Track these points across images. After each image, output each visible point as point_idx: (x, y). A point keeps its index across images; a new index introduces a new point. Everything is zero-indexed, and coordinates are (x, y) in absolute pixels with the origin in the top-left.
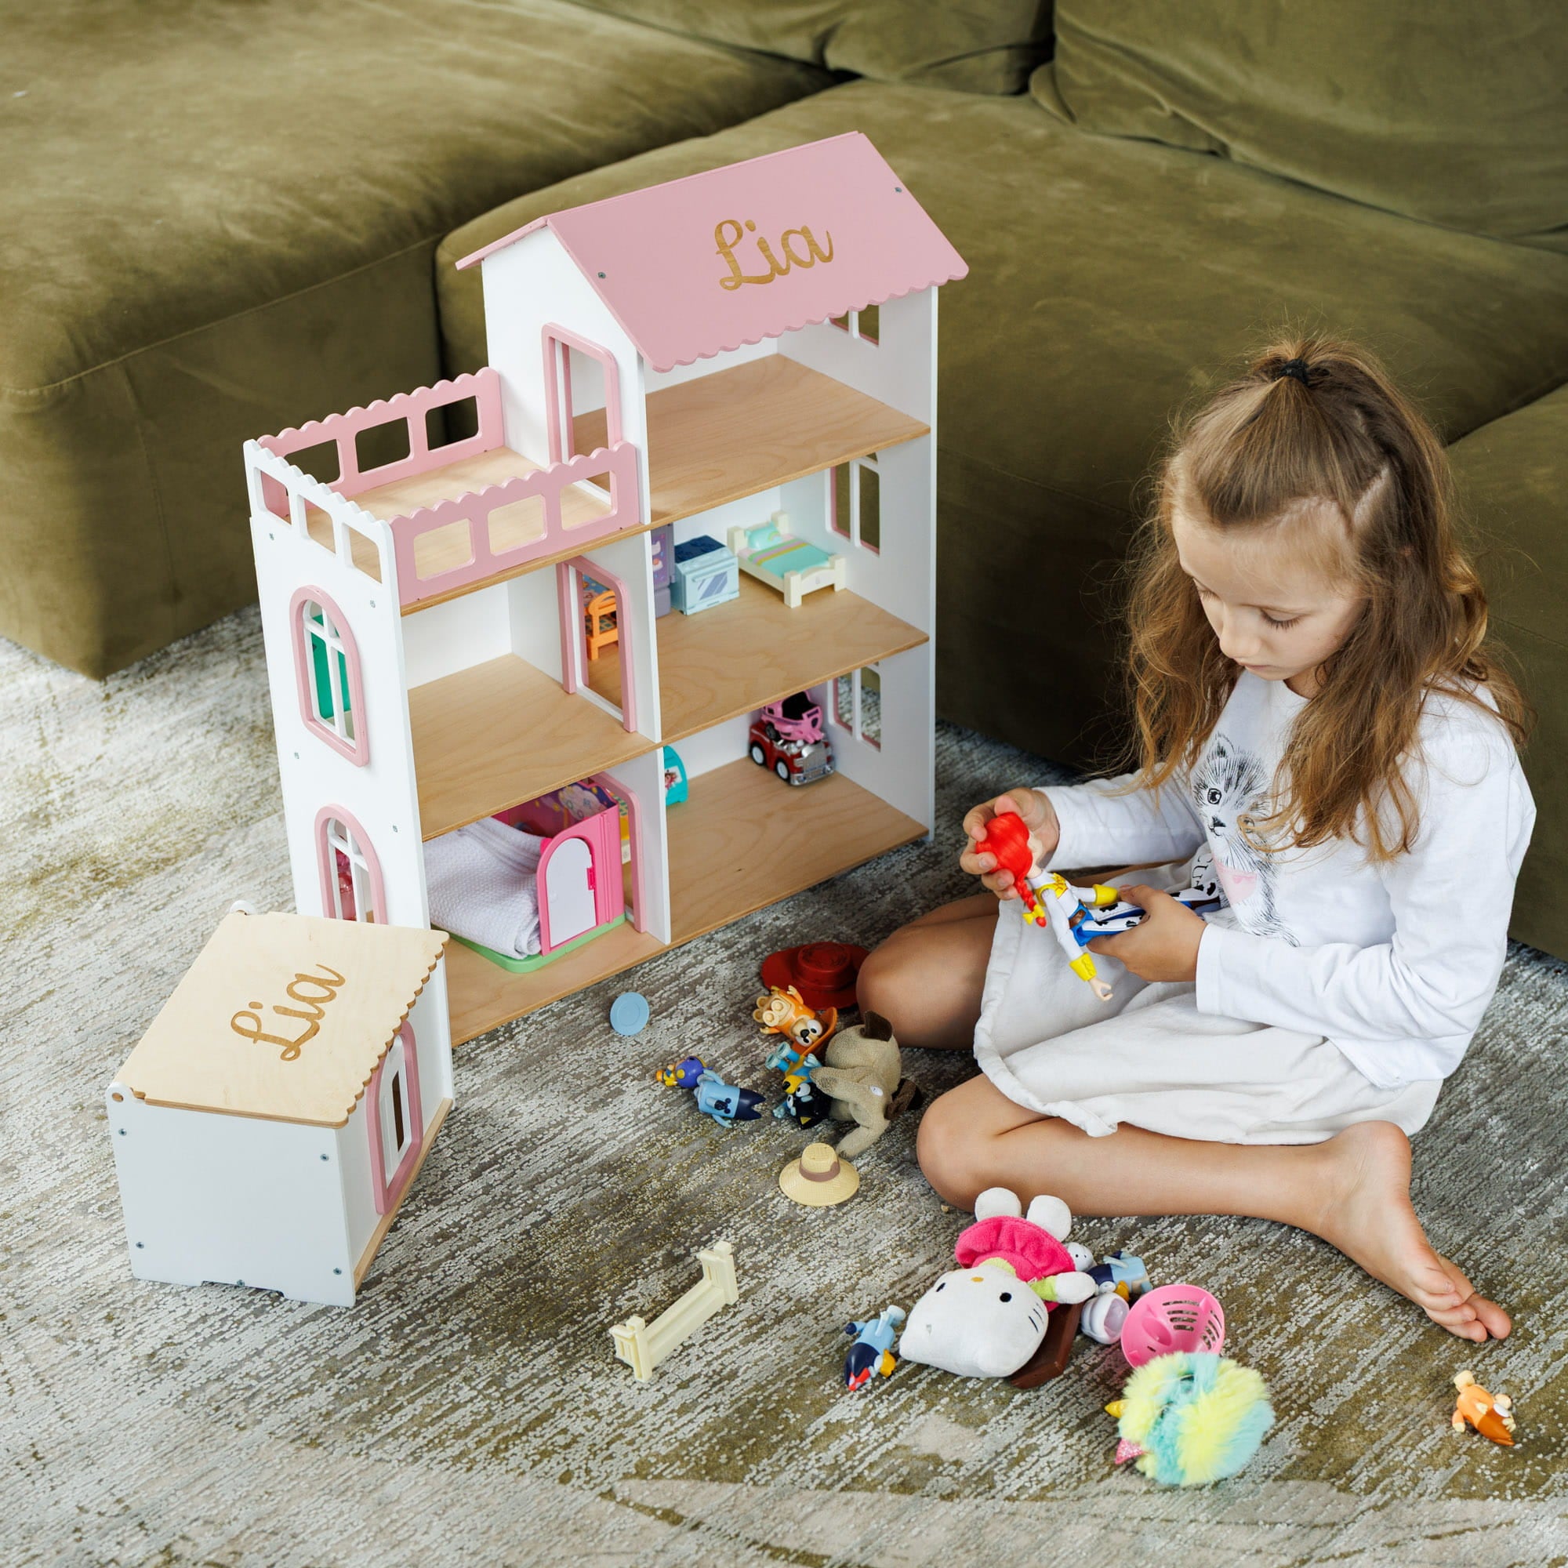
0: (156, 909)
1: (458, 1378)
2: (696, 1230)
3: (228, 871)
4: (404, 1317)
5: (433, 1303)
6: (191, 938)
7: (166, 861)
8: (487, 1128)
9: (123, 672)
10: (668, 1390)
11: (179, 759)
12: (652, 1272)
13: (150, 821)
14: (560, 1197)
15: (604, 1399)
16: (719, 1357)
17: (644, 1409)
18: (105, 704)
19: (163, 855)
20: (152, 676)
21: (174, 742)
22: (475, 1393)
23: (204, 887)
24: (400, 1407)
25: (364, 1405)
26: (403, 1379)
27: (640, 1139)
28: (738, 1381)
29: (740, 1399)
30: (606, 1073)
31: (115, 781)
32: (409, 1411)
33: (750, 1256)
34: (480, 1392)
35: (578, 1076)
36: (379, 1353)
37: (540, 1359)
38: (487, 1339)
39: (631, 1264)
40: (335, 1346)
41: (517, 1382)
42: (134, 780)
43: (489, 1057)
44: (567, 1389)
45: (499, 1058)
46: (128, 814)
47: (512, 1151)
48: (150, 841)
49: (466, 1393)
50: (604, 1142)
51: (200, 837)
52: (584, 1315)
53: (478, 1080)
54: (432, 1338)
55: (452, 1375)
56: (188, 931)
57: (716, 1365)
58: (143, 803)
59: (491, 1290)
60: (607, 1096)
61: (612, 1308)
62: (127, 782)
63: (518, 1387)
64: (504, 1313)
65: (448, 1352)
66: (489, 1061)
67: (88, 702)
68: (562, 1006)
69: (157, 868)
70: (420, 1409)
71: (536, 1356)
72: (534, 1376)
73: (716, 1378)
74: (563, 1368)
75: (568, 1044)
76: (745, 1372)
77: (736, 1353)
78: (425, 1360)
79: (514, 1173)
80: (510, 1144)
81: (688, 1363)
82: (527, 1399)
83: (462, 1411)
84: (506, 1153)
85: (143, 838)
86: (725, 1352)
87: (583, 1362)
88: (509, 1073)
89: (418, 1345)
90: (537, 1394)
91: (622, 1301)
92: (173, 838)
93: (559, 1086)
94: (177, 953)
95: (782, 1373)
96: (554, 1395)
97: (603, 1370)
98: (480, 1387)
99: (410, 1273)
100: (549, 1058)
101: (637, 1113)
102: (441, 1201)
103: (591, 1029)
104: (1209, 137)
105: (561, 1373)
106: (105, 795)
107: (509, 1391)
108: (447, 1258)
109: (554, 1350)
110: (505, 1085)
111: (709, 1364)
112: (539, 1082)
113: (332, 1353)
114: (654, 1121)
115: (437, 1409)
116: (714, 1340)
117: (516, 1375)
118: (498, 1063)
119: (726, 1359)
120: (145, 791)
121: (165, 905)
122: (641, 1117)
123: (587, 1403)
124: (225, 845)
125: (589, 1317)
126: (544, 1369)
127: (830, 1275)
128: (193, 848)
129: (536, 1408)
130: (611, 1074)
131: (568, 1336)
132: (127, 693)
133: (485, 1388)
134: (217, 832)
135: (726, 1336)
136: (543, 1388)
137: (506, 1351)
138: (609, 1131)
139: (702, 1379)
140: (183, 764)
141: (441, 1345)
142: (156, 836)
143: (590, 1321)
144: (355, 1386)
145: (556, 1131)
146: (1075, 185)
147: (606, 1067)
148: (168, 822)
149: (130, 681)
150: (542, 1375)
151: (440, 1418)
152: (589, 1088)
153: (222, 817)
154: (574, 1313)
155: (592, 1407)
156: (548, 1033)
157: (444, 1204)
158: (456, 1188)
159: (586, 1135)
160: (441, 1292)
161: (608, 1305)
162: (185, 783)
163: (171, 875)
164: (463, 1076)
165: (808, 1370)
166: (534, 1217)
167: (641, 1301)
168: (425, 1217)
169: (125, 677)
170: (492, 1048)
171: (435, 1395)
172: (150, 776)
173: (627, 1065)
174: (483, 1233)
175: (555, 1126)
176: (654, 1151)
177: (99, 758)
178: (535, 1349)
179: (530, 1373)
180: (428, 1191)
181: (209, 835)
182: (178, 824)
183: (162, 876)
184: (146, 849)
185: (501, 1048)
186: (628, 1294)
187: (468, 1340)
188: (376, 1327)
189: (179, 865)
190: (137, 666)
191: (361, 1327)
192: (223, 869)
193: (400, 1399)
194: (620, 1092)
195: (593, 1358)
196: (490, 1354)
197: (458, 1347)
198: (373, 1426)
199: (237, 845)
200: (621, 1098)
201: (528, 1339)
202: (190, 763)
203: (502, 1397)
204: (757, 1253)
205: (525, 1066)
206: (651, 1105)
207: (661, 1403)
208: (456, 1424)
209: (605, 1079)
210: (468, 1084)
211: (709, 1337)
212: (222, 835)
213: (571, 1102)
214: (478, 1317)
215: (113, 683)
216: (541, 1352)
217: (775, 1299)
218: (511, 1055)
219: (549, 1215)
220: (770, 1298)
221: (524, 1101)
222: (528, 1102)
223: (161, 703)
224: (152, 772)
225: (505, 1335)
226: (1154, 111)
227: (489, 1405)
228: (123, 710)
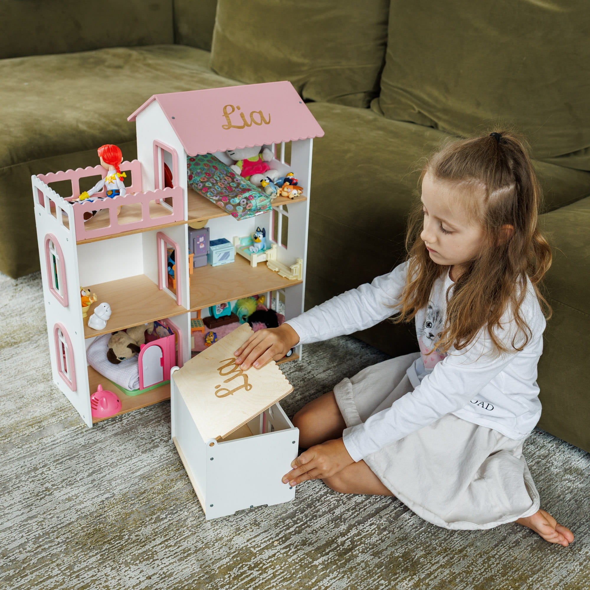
0: (5, 360)
1: (55, 564)
2: (172, 508)
3: (36, 349)
4: (41, 534)
5: (55, 529)
6: (14, 371)
7: (15, 343)
8: (100, 456)
9: (24, 277)
10: (141, 579)
11: (34, 308)
12: (149, 524)
13: (15, 328)
14: (120, 487)
15: (113, 581)
16: (167, 566)
17: (129, 587)
18: (15, 287)
19: (15, 341)
20: (35, 279)
21: (35, 302)
22: (60, 572)
23: (25, 354)
24: (26, 575)
25: (11, 573)
26: (32, 562)
27: (159, 467)
28: (172, 578)
29: (171, 587)
30: (154, 438)
31: (8, 313)
32: (29, 577)
33: (191, 521)
34: (62, 572)
35: (142, 439)
36: (26, 549)
37: (91, 559)
38: (72, 548)
39: (141, 520)
40: (9, 544)
41: (79, 568)
42: (15, 314)
43: (110, 428)
44: (99, 574)
45: (114, 428)
46: (8, 325)
47: (107, 466)
48: (12, 335)
49: (56, 571)
50: (145, 466)
51: (31, 335)
52: (115, 541)
53: (103, 436)
54: (50, 545)
55: (53, 562)
56: (14, 369)
57: (165, 570)
58: (15, 322)
59: (81, 525)
60: (152, 448)
61: (129, 539)
62: (13, 314)
63: (78, 571)
64: (83, 536)
65: (54, 552)
66: (110, 429)
67: (9, 286)
68: (144, 410)
69: (11, 345)
70: (34, 577)
71: (90, 557)
72: (87, 566)
73: (163, 576)
74: (100, 564)
75: (142, 425)
76: (176, 574)
77: (175, 564)
78: (44, 554)
79: (105, 476)
80: (107, 463)
81: (153, 568)
82: (81, 577)
83: (52, 580)
84: (105, 467)
85: (11, 334)
86: (170, 564)
87: (109, 562)
88: (116, 435)
89: (43, 547)
90: (85, 575)
91: (133, 537)
92: (21, 335)
93: (134, 442)
94: (7, 376)
95: (192, 575)
96: (93, 576)
97: (116, 567)
98: (63, 569)
99: (50, 514)
100: (133, 430)
101: (161, 456)
102: (73, 484)
103: (152, 420)
104: (431, 120)
105: (98, 566)
106: (3, 318)
107: (74, 572)
108: (67, 509)
109: (99, 555)
110: (113, 439)
111: (162, 569)
112: (127, 439)
113: (6, 547)
114: (167, 460)
115: (42, 578)
116: (167, 558)
117: (79, 565)
118: (113, 430)
119: (170, 567)
120: (18, 318)
121: (9, 359)
122: (162, 457)
123: (105, 582)
124: (39, 339)
125: (118, 542)
126: (92, 564)
127: (222, 534)
128: (27, 339)
129: (83, 582)
130: (156, 439)
131: (106, 549)
132: (24, 285)
133: (64, 570)
134: (38, 335)
135: (173, 557)
136: (88, 573)
137: (78, 553)
138: (148, 462)
139: (158, 575)
140: (34, 310)
141: (53, 548)
142: (15, 334)
143: (117, 544)
144: (11, 563)
145: (128, 460)
146: (381, 132)
147: (154, 436)
148: (21, 329)
149: (26, 281)
150: (90, 567)
151: (41, 582)
152: (146, 444)
153: (41, 329)
154: (112, 539)
155: (107, 584)
156: (136, 420)
157: (73, 486)
158: (80, 480)
159: (139, 462)
160: (60, 524)
161: (127, 537)
162: (33, 316)
163: (16, 348)
164: (98, 434)
165: (203, 576)
166: (107, 495)
167: (142, 537)
168: (64, 491)
169: (24, 279)
170: (112, 424)
171: (43, 571)
172: (21, 313)
173: (162, 436)
174: (85, 500)
175: (127, 458)
176: (163, 472)
177: (5, 305)
178: (91, 554)
179: (86, 565)
180: (69, 479)
181: (34, 335)
182: (25, 330)
183: (12, 347)
184: (10, 338)
185: (116, 424)
186: (137, 533)
187: (64, 547)
188: (29, 537)
189: (20, 345)
190: (30, 275)
191: (22, 537)
192: (35, 348)
193: (28, 571)
194: (157, 446)
195: (114, 561)
196: (71, 555)
197: (59, 549)
198: (12, 583)
199: (43, 340)
200: (157, 449)
201: (89, 549)
202: (37, 310)
203: (70, 575)
204: (194, 520)
205: (123, 432)
206: (168, 453)
207: (137, 585)
208: (47, 586)
209: (153, 440)
210: (98, 437)
211: (165, 556)
212: (39, 336)
213: (137, 448)
214: (71, 538)
215: (20, 280)
216: (93, 556)
217: (197, 542)
218: (119, 427)
219: (114, 495)
220: (195, 541)
221: (118, 446)
222: (120, 447)
223: (34, 289)
224: (23, 311)
225: (80, 546)
226: (412, 111)
227: (64, 578)
228: (20, 290)
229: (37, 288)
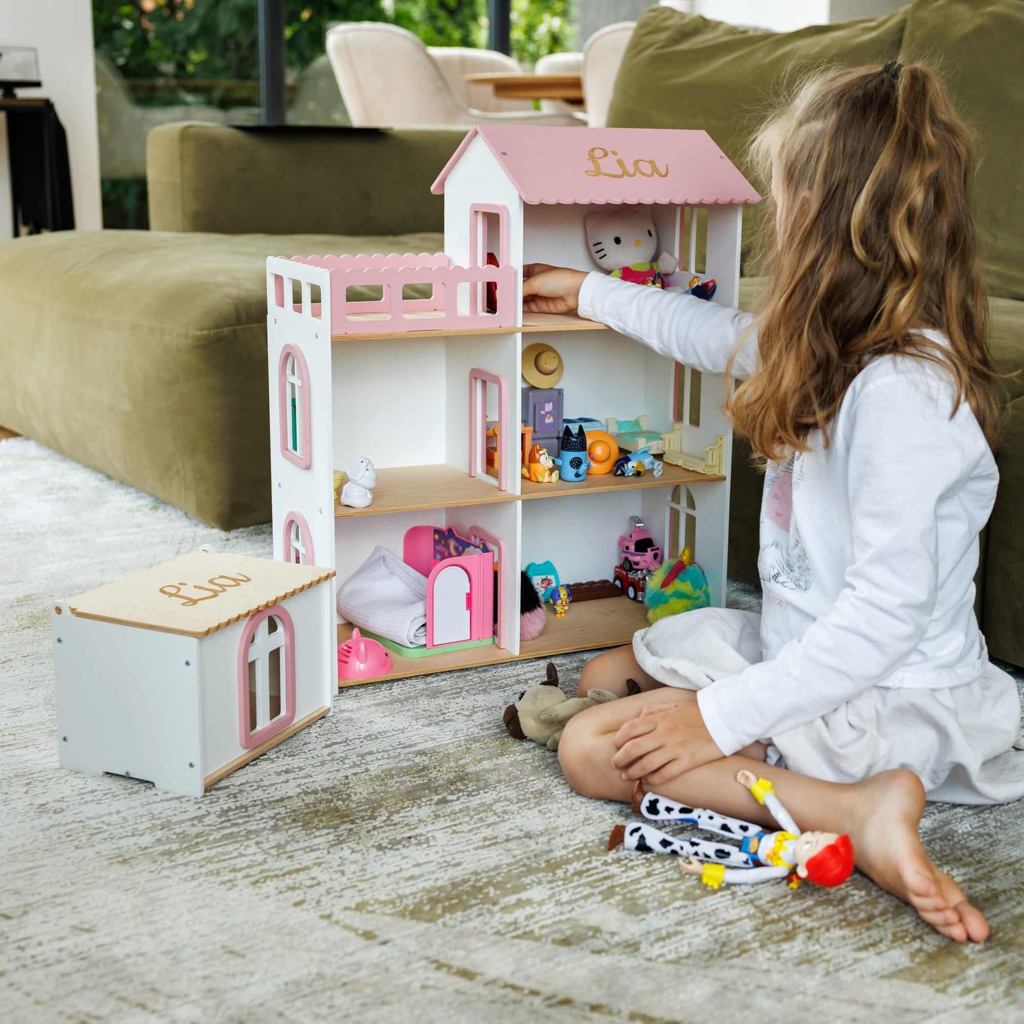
2: (470, 789)
8: (348, 727)
9: (242, 530)
10: (404, 866)
12: (426, 805)
14: (380, 763)
16: (452, 854)
18: (224, 543)
25: (174, 847)
26: (212, 837)
27: (453, 743)
28: (460, 868)
29: (457, 878)
30: (446, 711)
33: (503, 806)
34: (263, 850)
35: (425, 711)
36: (203, 822)
37: (318, 839)
39: (412, 799)
40: (175, 815)
45: (376, 697)
47: (359, 738)
50: (426, 741)
52: (363, 820)
53: (356, 705)
55: (248, 839)
57: (448, 858)
60: (440, 721)
61: (387, 820)
71: (316, 837)
73: (445, 864)
75: (427, 696)
76: (468, 864)
77: (467, 853)
78: (234, 829)
79: (355, 748)
80: (359, 735)
81: (428, 854)
82: (296, 858)
83: (243, 859)
84: (355, 739)
86: (458, 852)
87: (349, 844)
88: (379, 705)
90: (305, 856)
91: (395, 818)
93: (410, 713)
95: (497, 867)
100: (410, 701)
101: (457, 731)
103: (446, 691)
110: (373, 709)
111: (442, 857)
112: (397, 710)
114: (467, 736)
116: (453, 845)
118: (375, 699)
119: (457, 856)
122: (459, 733)
130: (449, 712)
131: (345, 830)
132: (240, 540)
135: (464, 844)
137: (296, 832)
138: (433, 736)
139: (434, 864)
141: (250, 823)
143: (367, 824)
144: (175, 836)
147: (447, 709)
149: (244, 535)
150: (315, 847)
151: (225, 860)
152: (431, 716)
154: (357, 818)
155: (342, 868)
156: (416, 690)
157: (296, 757)
158: (309, 751)
159: (416, 736)
160: (267, 798)
161: (384, 818)
165: (517, 868)
166: (355, 770)
167: (410, 819)
169: (243, 532)
170: (372, 693)
171: (229, 848)
173: (462, 709)
174: (315, 773)
175: (397, 731)
176: (459, 748)
178: (318, 833)
179: (306, 845)
180: (290, 750)
185: (380, 693)
186: (402, 814)
190: (252, 528)
191: (199, 808)
194: (451, 720)
200: (450, 723)
204: (509, 805)
205: (393, 702)
206: (470, 728)
207: (395, 872)
209: (444, 714)
211: (451, 843)
213: (414, 721)
215: (233, 533)
217: (510, 829)
218: (382, 696)
219: (367, 770)
220: (508, 828)
221: (381, 717)
222: (384, 718)
223: (258, 545)
228: (233, 546)
229: (262, 544)
